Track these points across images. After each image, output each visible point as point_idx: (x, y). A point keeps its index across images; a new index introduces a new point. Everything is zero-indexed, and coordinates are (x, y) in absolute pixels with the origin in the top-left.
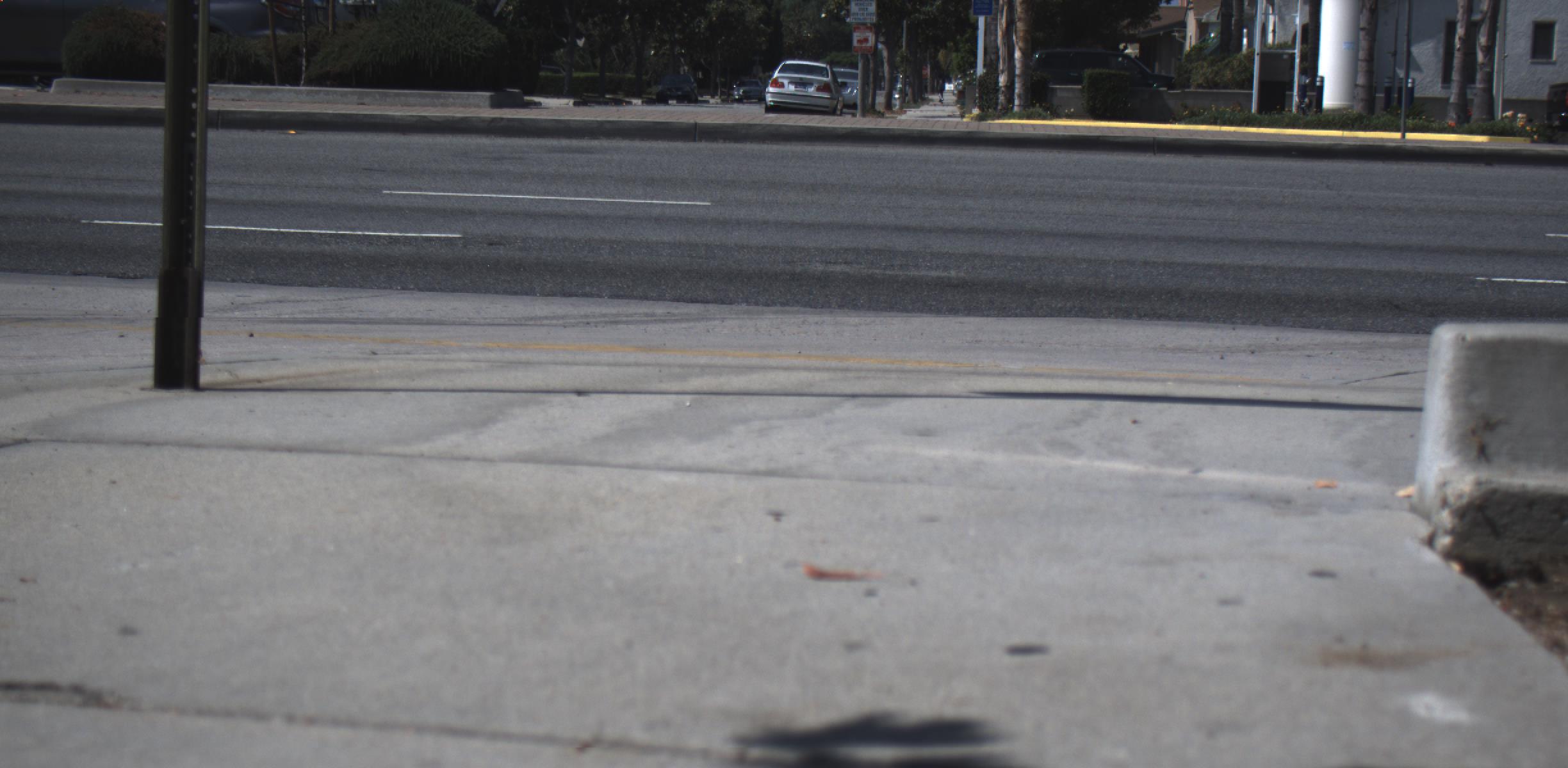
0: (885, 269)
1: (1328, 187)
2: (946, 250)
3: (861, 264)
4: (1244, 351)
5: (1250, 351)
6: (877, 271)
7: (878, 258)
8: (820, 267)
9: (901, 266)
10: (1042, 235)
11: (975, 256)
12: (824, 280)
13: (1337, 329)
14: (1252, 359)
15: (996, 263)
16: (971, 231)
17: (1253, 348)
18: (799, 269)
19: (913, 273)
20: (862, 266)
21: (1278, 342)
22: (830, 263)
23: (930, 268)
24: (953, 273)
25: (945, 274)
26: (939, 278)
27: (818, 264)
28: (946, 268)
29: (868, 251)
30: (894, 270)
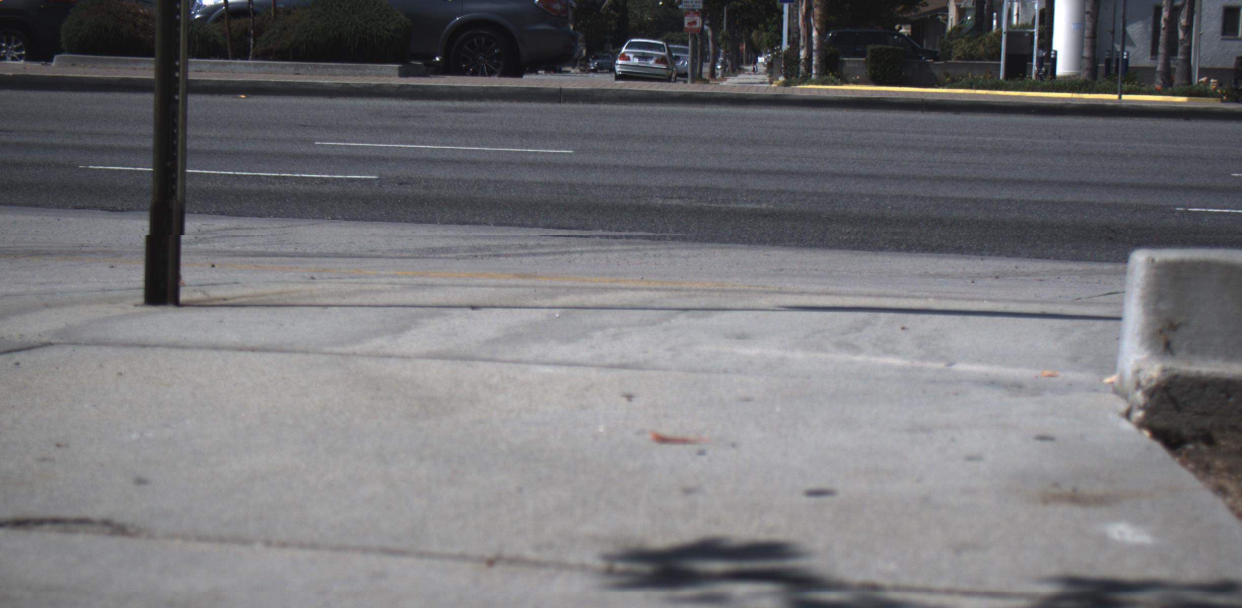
0: (711, 202)
1: (1060, 137)
2: (759, 187)
3: (692, 198)
4: (991, 276)
5: (995, 276)
6: (705, 204)
7: (706, 194)
8: (660, 201)
9: (723, 200)
10: (834, 176)
11: (782, 192)
12: (663, 211)
13: (1063, 259)
14: (996, 282)
15: (798, 197)
16: (778, 173)
17: (997, 274)
18: (643, 202)
19: (733, 205)
20: (693, 201)
21: (1016, 270)
22: (668, 198)
23: (746, 201)
24: (764, 206)
25: (759, 206)
26: (753, 209)
27: (658, 199)
28: (759, 202)
29: (697, 188)
30: (717, 203)
